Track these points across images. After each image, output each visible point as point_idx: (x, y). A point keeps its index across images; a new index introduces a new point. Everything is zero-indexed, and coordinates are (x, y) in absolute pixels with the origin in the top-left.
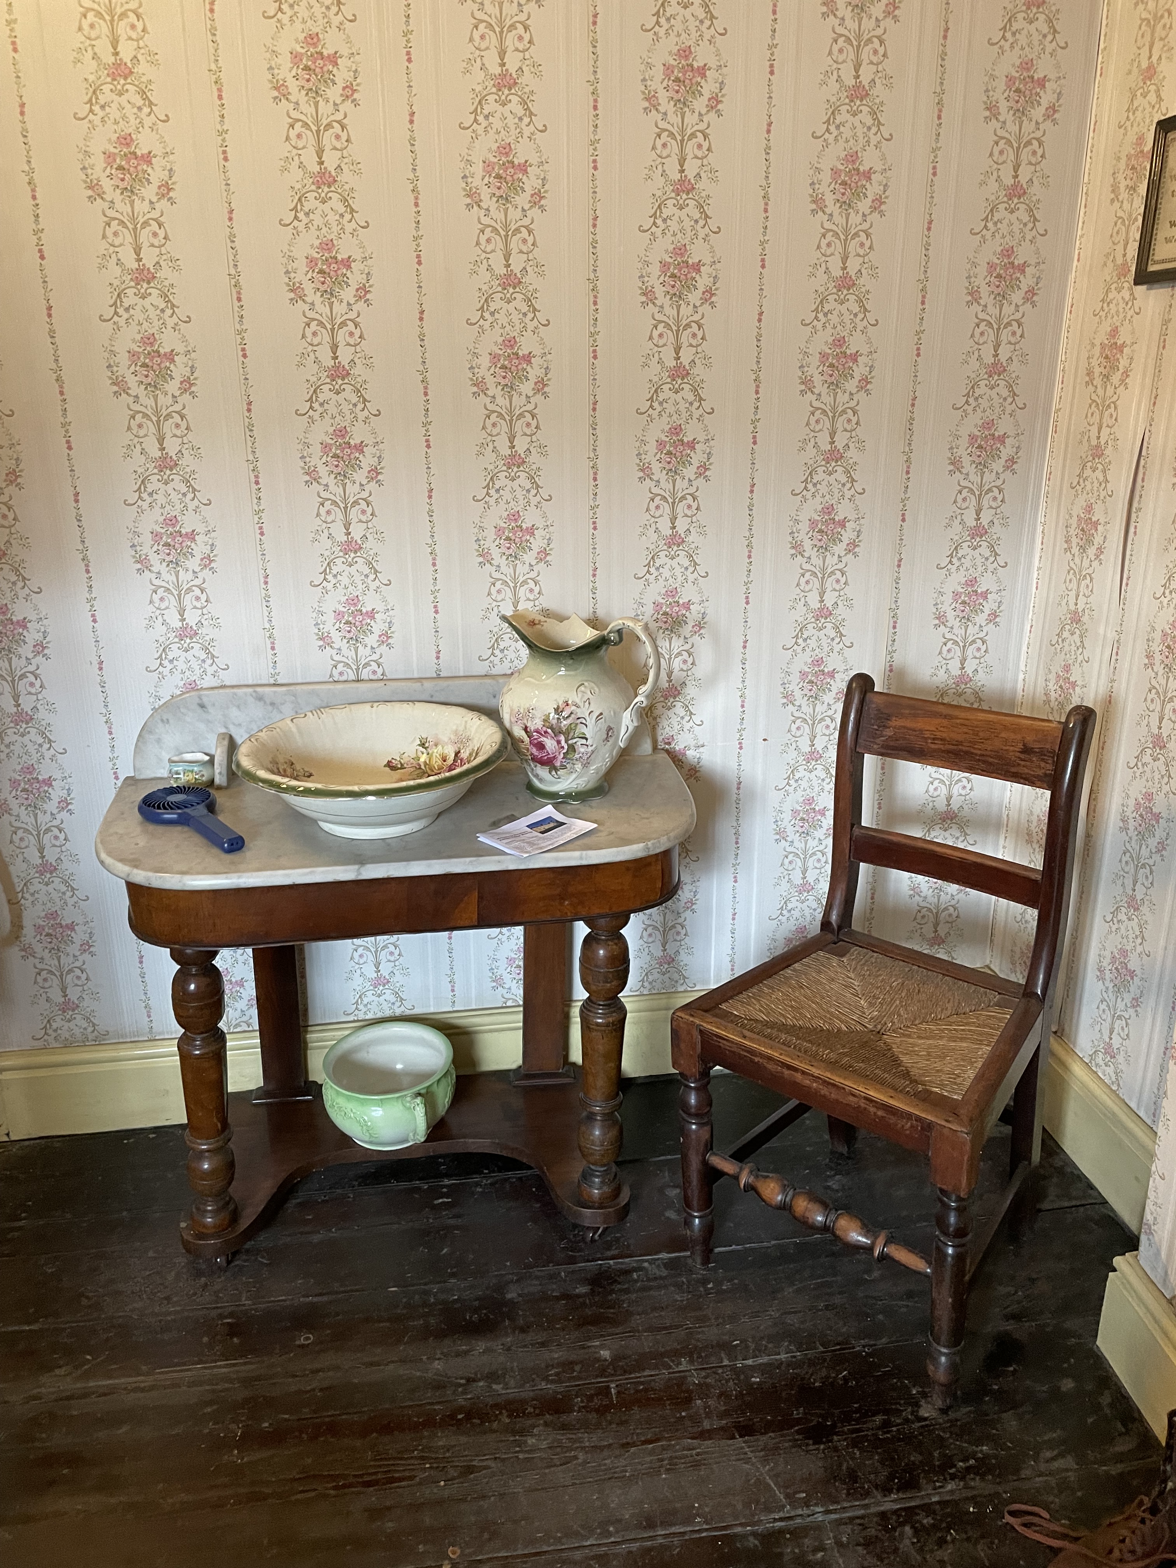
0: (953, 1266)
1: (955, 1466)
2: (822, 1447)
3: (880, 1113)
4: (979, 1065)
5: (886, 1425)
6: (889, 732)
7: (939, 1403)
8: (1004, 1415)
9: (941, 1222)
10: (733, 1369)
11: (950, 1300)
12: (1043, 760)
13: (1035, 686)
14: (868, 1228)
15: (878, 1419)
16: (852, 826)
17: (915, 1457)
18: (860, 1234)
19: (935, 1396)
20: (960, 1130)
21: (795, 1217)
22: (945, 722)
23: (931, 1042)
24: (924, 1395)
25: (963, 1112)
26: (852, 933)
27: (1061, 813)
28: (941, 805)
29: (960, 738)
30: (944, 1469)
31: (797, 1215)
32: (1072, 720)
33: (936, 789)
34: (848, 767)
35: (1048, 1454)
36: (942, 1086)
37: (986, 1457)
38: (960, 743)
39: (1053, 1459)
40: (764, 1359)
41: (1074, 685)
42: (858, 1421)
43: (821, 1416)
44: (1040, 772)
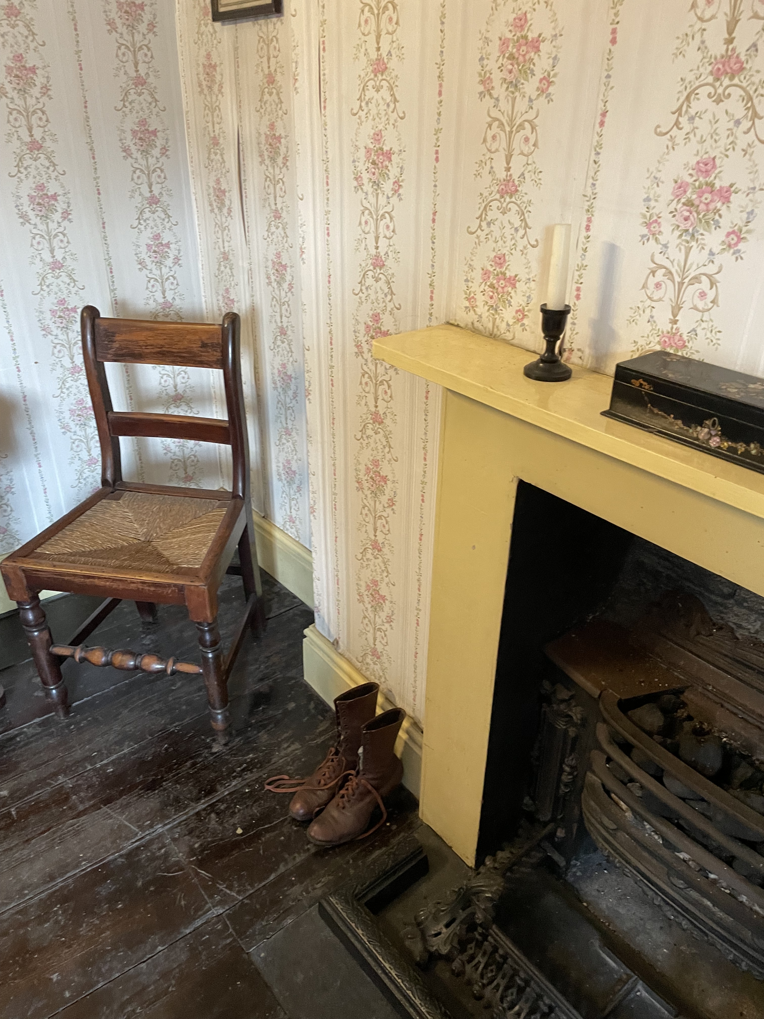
0: (213, 663)
1: (235, 771)
2: (156, 791)
3: (152, 589)
4: (209, 545)
5: (194, 765)
6: (116, 345)
7: (223, 742)
8: (260, 734)
9: (202, 641)
10: (95, 770)
11: (216, 683)
12: (214, 350)
13: (213, 306)
14: (161, 659)
15: (188, 764)
16: (107, 413)
17: (213, 775)
18: (158, 664)
19: (219, 739)
20: (201, 585)
21: (116, 668)
22: (151, 334)
23: (179, 539)
24: (214, 740)
25: (201, 575)
26: (124, 484)
27: (231, 382)
28: (172, 393)
29: (161, 342)
30: (230, 775)
31: (116, 666)
32: (226, 322)
33: (166, 381)
34: (94, 372)
35: (285, 745)
36: (188, 562)
37: (252, 759)
38: (162, 346)
39: (289, 747)
40: (114, 757)
41: (233, 301)
42: (177, 769)
43: (153, 775)
44: (214, 359)
